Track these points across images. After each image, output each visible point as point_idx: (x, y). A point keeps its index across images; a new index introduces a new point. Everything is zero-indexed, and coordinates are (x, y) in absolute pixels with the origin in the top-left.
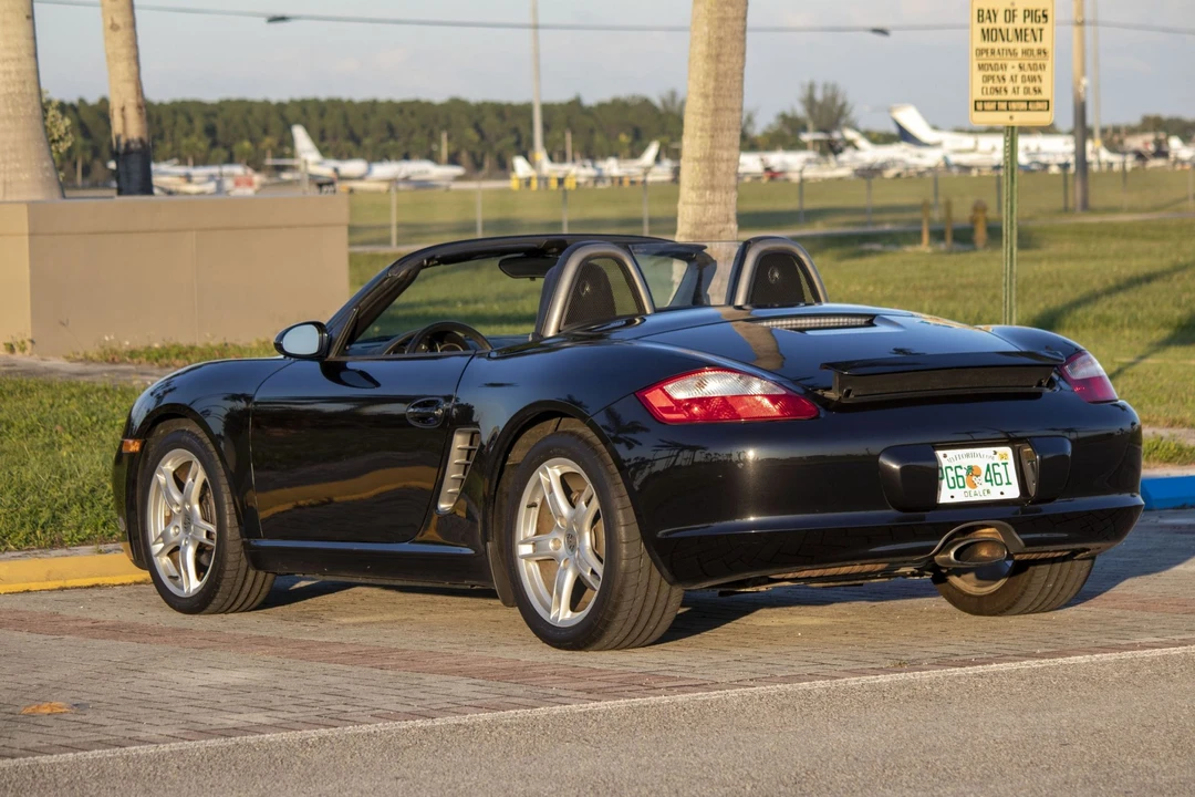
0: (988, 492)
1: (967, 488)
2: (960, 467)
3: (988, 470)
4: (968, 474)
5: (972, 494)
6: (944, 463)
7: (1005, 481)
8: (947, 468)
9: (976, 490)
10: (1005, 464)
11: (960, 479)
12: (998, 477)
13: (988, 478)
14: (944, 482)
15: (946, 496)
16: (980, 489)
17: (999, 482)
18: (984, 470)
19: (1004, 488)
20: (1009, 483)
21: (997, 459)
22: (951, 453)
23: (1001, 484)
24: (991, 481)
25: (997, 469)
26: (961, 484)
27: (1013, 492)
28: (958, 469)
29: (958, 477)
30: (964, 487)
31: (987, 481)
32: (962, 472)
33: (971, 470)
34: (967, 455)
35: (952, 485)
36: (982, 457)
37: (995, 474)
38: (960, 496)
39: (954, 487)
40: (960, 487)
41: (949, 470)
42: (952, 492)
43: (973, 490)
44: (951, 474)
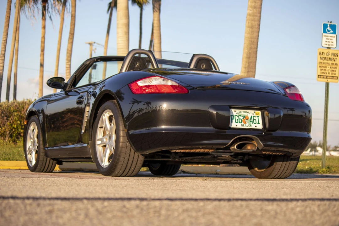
0: (251, 125)
1: (243, 124)
2: (241, 116)
3: (251, 118)
4: (243, 119)
5: (244, 125)
6: (234, 114)
7: (257, 122)
8: (235, 116)
9: (246, 124)
10: (258, 117)
11: (240, 120)
12: (255, 121)
13: (251, 121)
14: (234, 121)
15: (234, 125)
16: (247, 124)
17: (255, 122)
18: (250, 118)
19: (257, 125)
20: (259, 123)
21: (255, 115)
22: (237, 111)
23: (256, 123)
24: (252, 122)
25: (255, 118)
26: (240, 122)
27: (260, 126)
28: (240, 117)
29: (239, 119)
30: (241, 123)
31: (250, 122)
32: (242, 118)
33: (244, 117)
34: (244, 112)
35: (237, 121)
36: (250, 113)
37: (254, 120)
38: (239, 126)
39: (238, 123)
40: (240, 123)
41: (236, 116)
42: (237, 124)
43: (245, 124)
44: (237, 118)
